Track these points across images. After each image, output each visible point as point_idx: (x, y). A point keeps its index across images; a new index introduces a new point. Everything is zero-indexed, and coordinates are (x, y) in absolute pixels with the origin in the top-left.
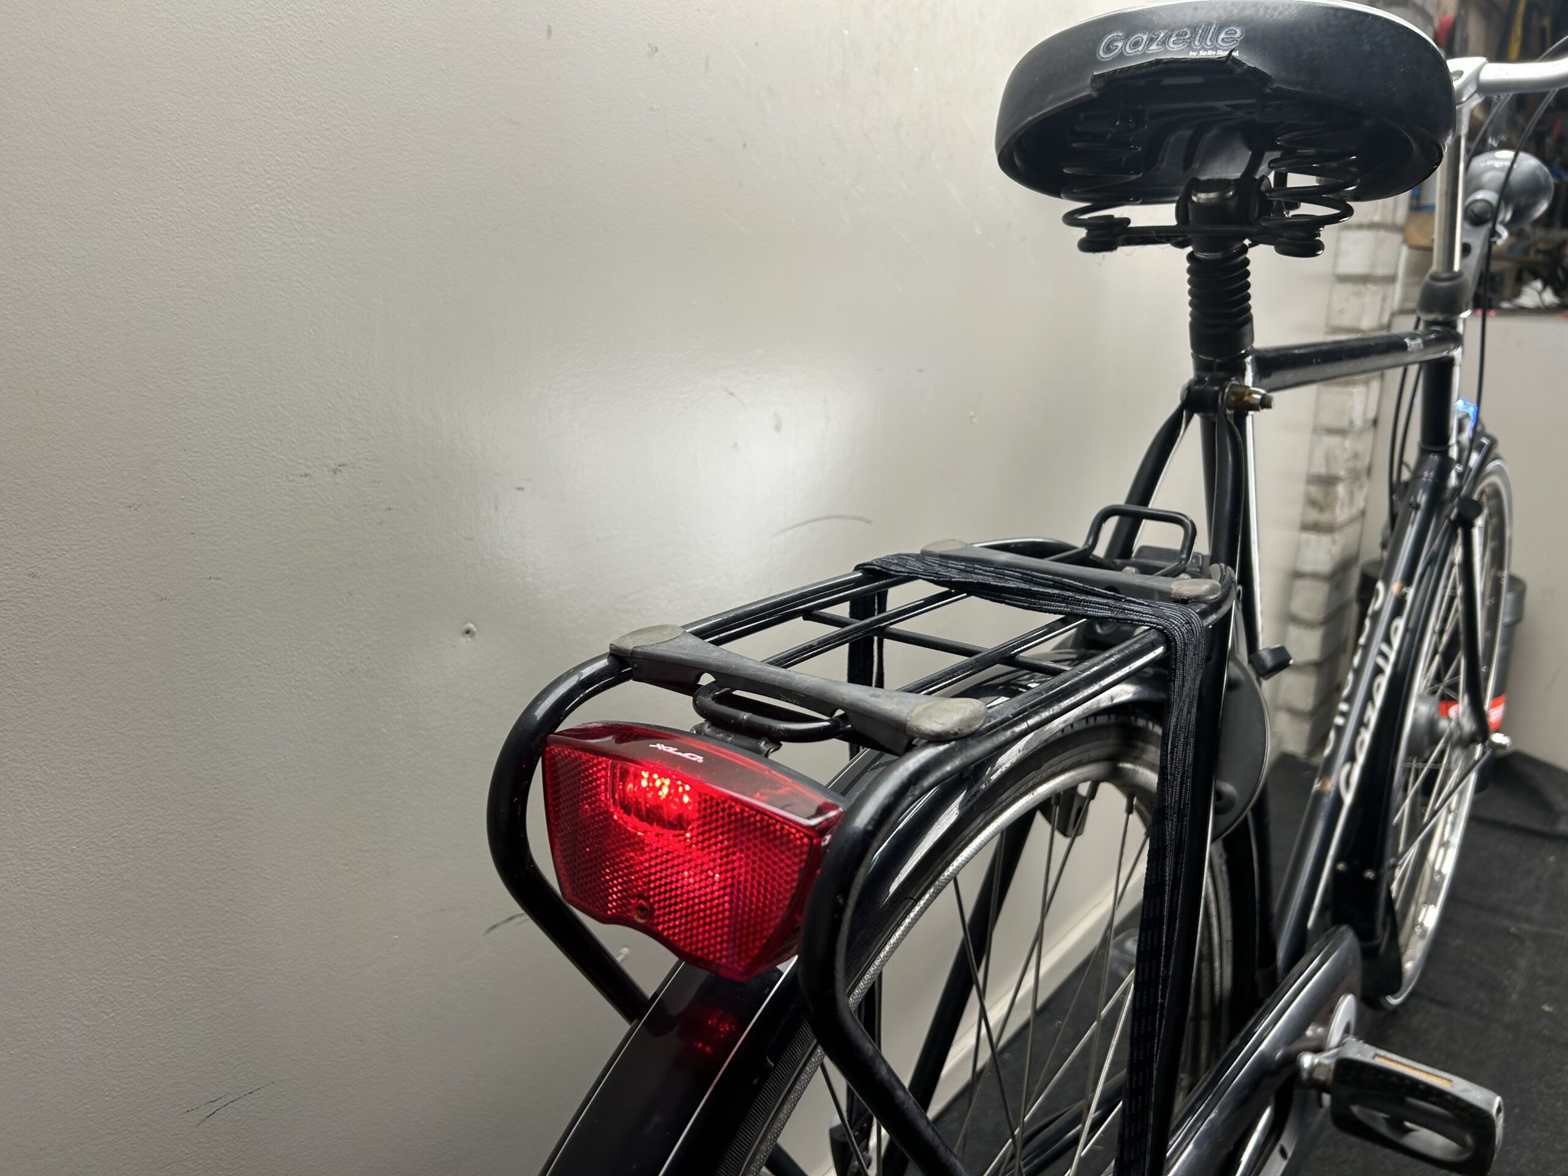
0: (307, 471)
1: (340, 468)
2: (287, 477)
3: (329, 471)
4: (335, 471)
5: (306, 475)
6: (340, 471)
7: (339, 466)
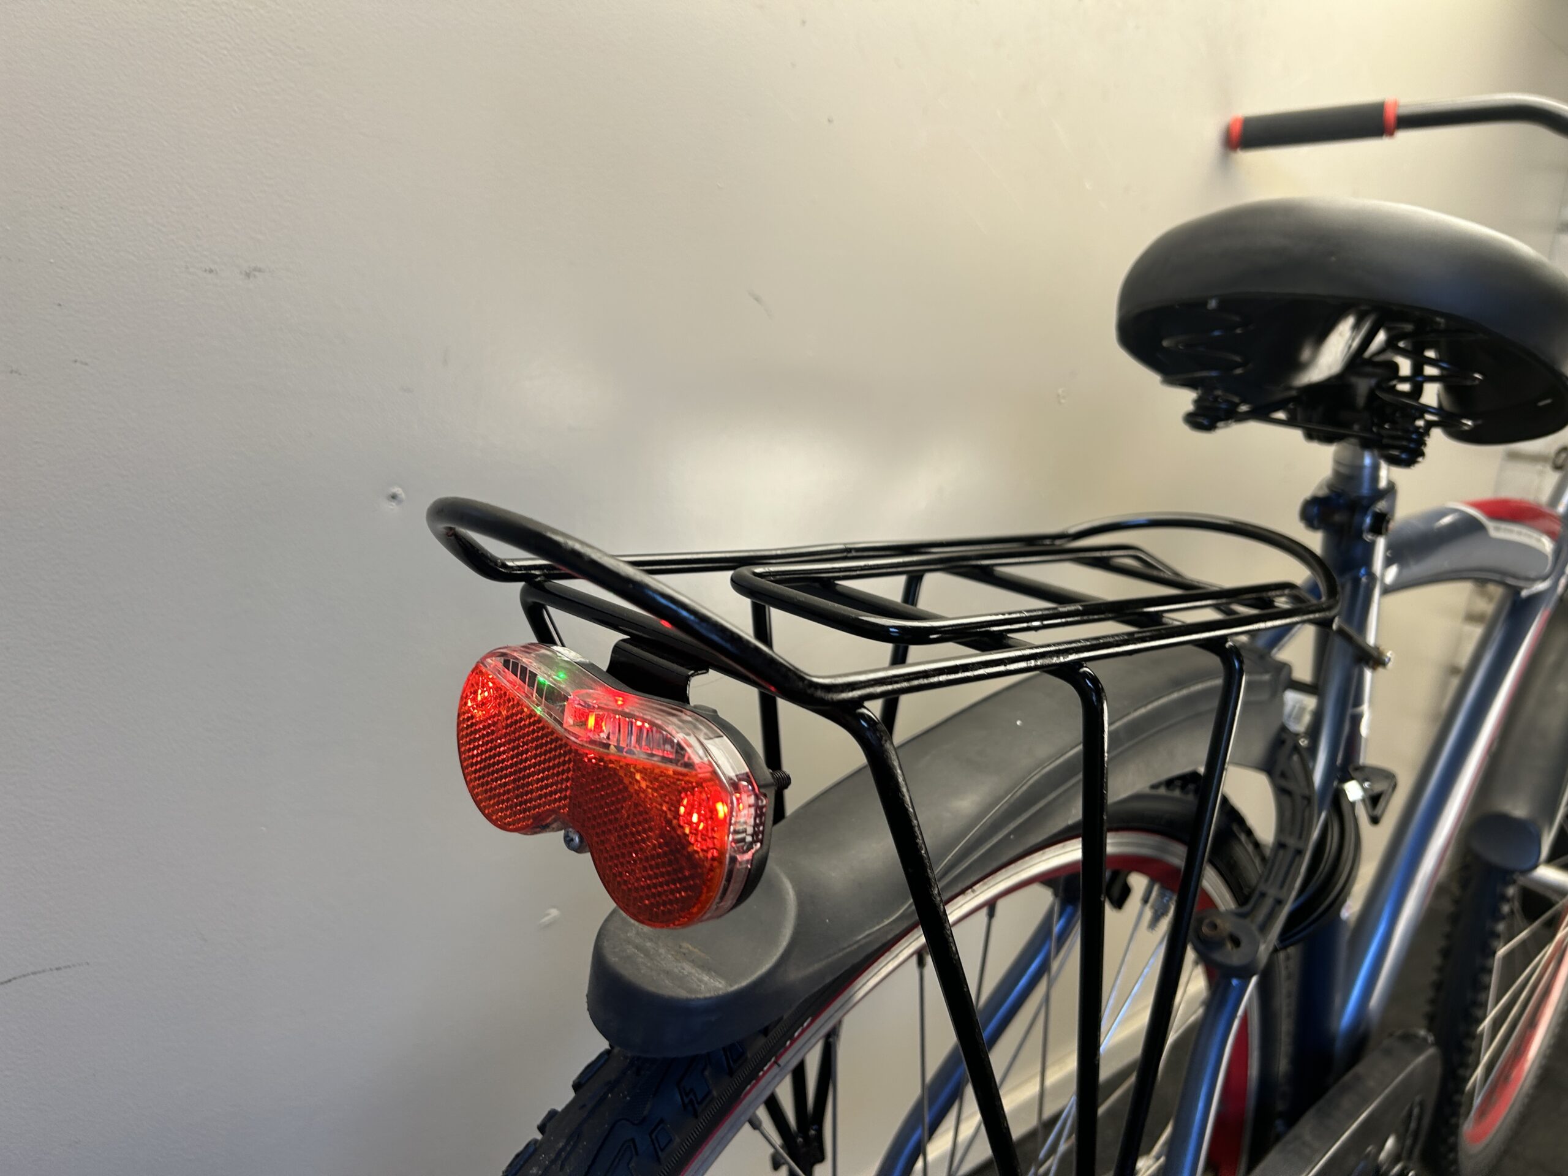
0: (213, 267)
1: (257, 273)
2: (187, 268)
3: (241, 273)
4: (248, 275)
5: (211, 271)
6: (255, 276)
7: (255, 269)
